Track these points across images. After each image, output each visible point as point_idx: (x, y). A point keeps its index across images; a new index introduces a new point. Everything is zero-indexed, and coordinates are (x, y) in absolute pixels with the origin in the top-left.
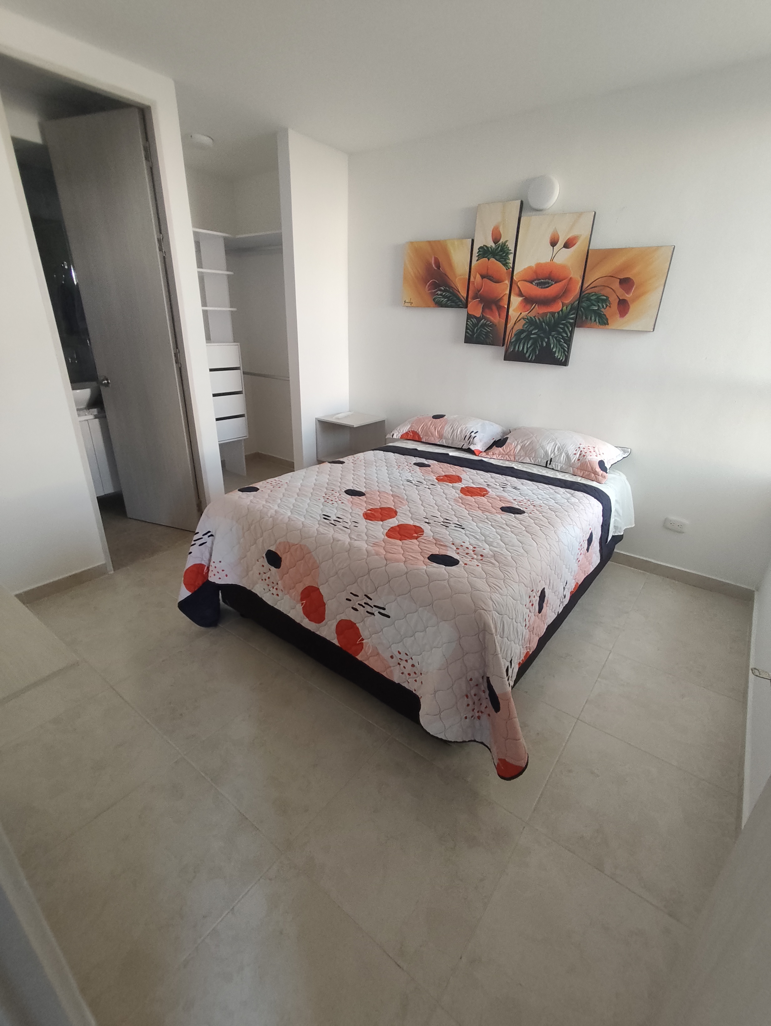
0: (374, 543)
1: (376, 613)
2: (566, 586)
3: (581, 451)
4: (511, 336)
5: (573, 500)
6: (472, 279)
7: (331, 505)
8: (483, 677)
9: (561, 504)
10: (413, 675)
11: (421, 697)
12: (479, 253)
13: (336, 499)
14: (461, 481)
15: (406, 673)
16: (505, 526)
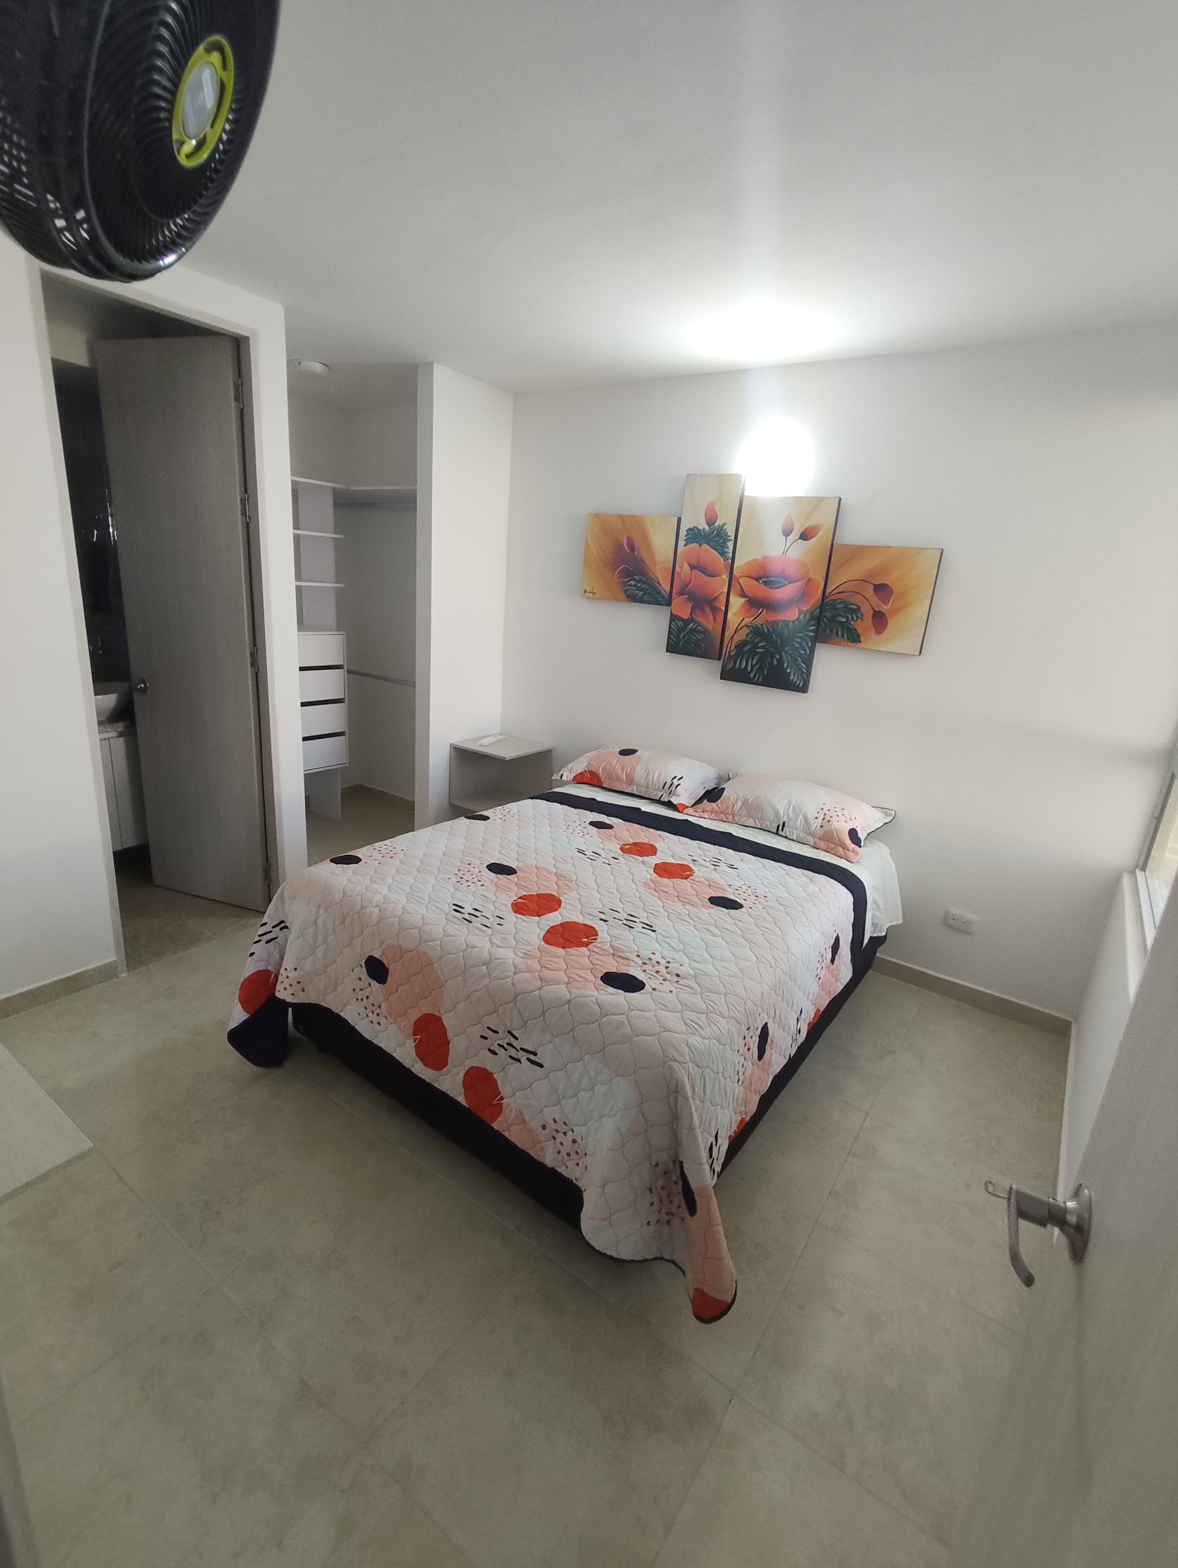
0: (524, 951)
1: (523, 1060)
2: (800, 1016)
3: (825, 814)
4: (729, 647)
5: (812, 888)
6: (677, 569)
7: (466, 889)
8: (674, 1162)
9: (794, 895)
10: (573, 1155)
11: (585, 1190)
12: (688, 536)
13: (473, 878)
14: (655, 853)
15: (564, 1152)
16: (713, 929)
